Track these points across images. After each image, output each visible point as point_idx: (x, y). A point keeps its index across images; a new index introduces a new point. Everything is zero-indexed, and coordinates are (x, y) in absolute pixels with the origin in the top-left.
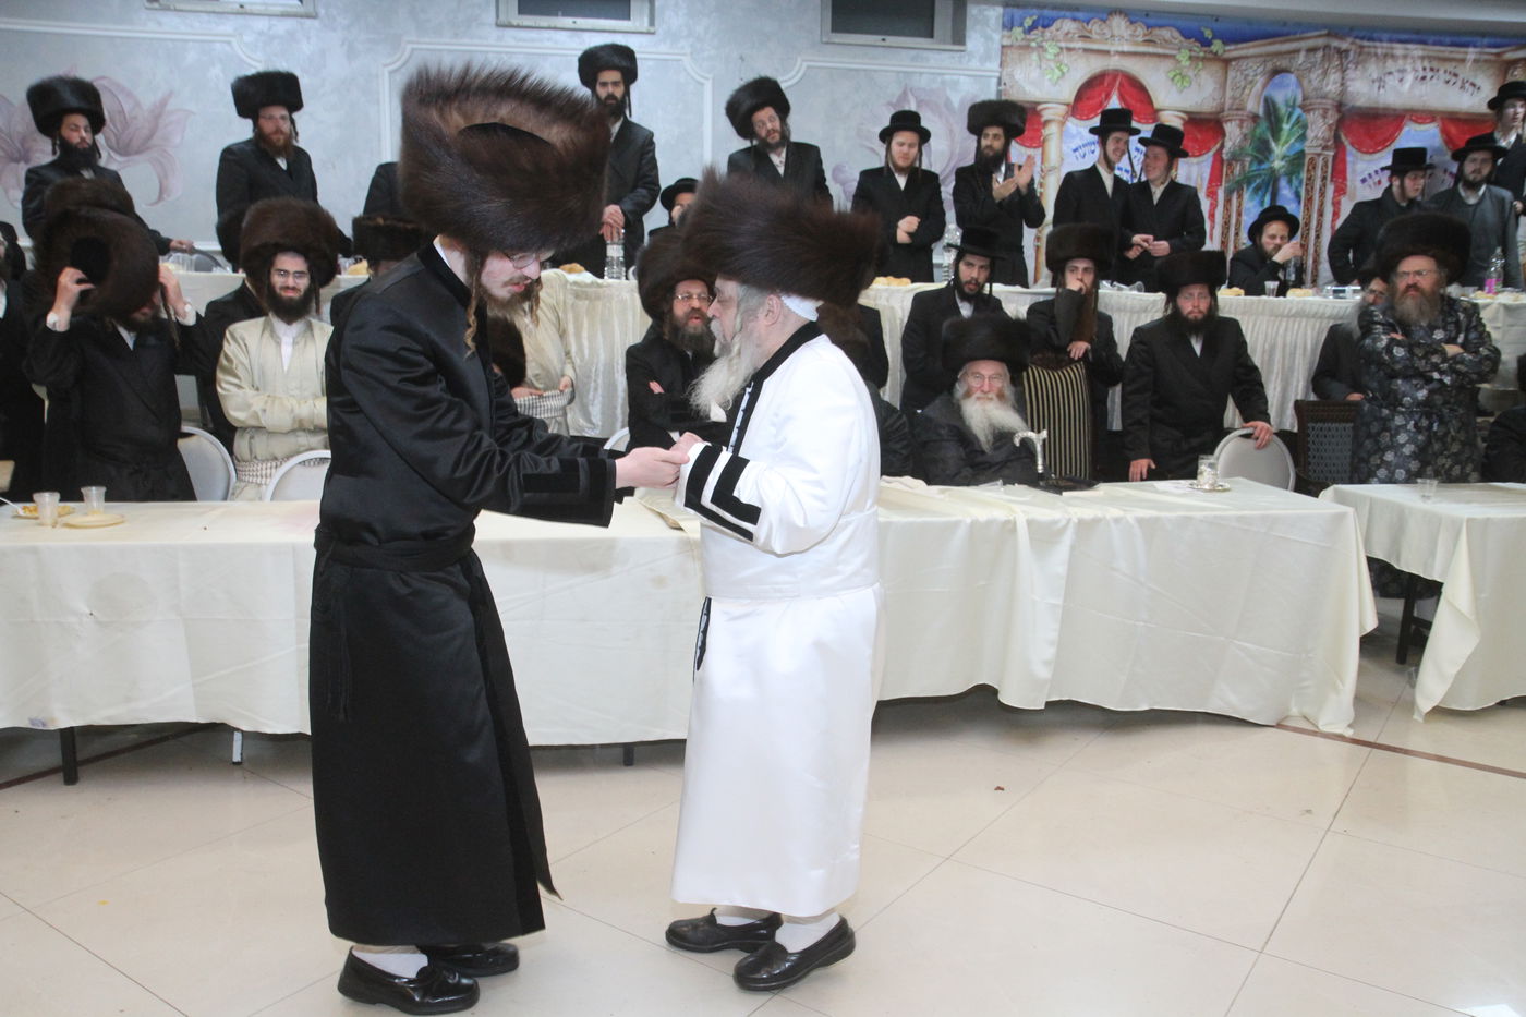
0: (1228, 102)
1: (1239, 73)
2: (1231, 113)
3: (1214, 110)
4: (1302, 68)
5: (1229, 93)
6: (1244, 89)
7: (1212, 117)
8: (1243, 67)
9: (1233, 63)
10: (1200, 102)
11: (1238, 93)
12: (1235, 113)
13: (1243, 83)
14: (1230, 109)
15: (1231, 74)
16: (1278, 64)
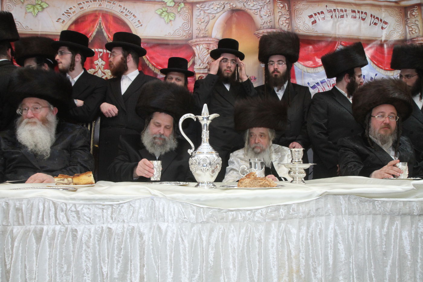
0: (195, 33)
1: (202, 12)
2: (198, 40)
3: (184, 38)
4: (253, 8)
5: (195, 26)
6: (208, 22)
7: (184, 43)
8: (206, 8)
9: (198, 5)
10: (172, 32)
11: (203, 26)
12: (202, 39)
13: (207, 19)
14: (197, 37)
15: (196, 12)
16: (234, 6)
